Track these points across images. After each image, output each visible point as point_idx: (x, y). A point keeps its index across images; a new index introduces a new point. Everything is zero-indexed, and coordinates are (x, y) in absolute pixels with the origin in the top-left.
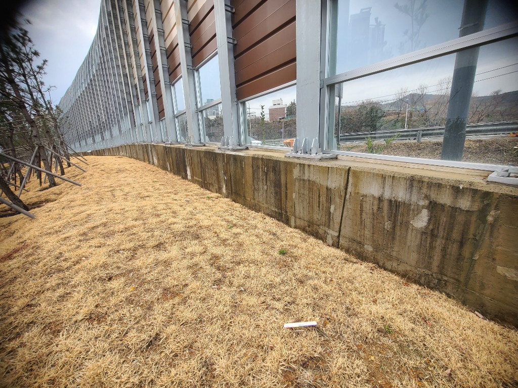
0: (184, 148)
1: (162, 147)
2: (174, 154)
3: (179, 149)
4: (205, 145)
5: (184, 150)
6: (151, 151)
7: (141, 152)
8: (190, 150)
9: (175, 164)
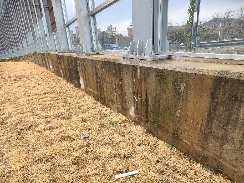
0: (75, 56)
1: (55, 56)
2: (66, 62)
3: (71, 57)
4: (98, 54)
5: (76, 59)
6: (47, 58)
7: (41, 59)
8: (83, 59)
9: (67, 71)
